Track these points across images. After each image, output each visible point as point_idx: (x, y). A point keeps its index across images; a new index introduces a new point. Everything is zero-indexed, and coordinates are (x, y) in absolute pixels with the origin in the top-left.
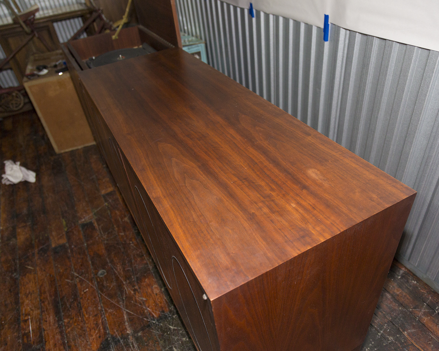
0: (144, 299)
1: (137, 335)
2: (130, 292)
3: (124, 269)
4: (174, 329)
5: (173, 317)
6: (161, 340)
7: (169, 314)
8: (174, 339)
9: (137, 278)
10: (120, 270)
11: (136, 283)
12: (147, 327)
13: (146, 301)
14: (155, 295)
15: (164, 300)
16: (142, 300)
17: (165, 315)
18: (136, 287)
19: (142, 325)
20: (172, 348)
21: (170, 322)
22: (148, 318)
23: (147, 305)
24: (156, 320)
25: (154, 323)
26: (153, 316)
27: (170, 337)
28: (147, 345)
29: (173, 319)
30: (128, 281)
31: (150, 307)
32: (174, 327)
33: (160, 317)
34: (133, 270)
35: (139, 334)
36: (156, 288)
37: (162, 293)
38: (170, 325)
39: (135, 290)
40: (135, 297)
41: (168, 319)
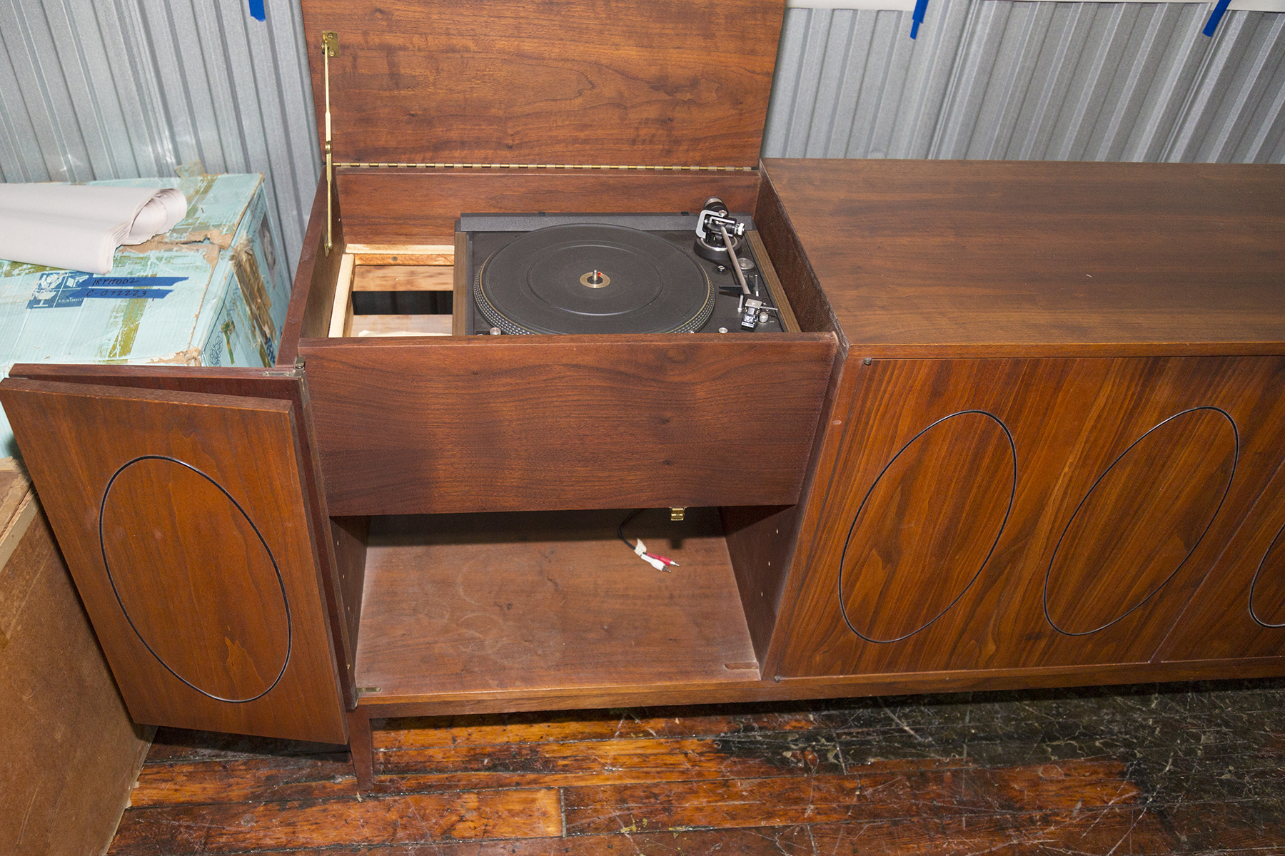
0: (1079, 805)
1: (1185, 843)
2: (1052, 833)
3: (960, 832)
4: (1172, 765)
5: (1141, 759)
6: (1201, 798)
7: (1131, 765)
8: (1199, 771)
9: (1002, 807)
10: (963, 843)
11: (1024, 815)
12: (1166, 817)
13: (1085, 803)
14: (1068, 778)
15: (1089, 764)
16: (1081, 811)
17: (1132, 773)
18: (1037, 815)
19: (1159, 826)
20: (1221, 781)
21: (1154, 767)
22: (1141, 811)
23: (1098, 804)
24: (1145, 795)
25: (1153, 801)
26: (1134, 798)
27: (1194, 779)
28: (1215, 829)
29: (1145, 759)
30: (1011, 832)
31: (1105, 799)
32: (1167, 762)
33: (1136, 785)
34: (972, 812)
35: (1184, 838)
36: (1045, 771)
37: (1064, 763)
38: (1161, 770)
39: (1046, 821)
40: (1071, 825)
41: (1145, 769)
